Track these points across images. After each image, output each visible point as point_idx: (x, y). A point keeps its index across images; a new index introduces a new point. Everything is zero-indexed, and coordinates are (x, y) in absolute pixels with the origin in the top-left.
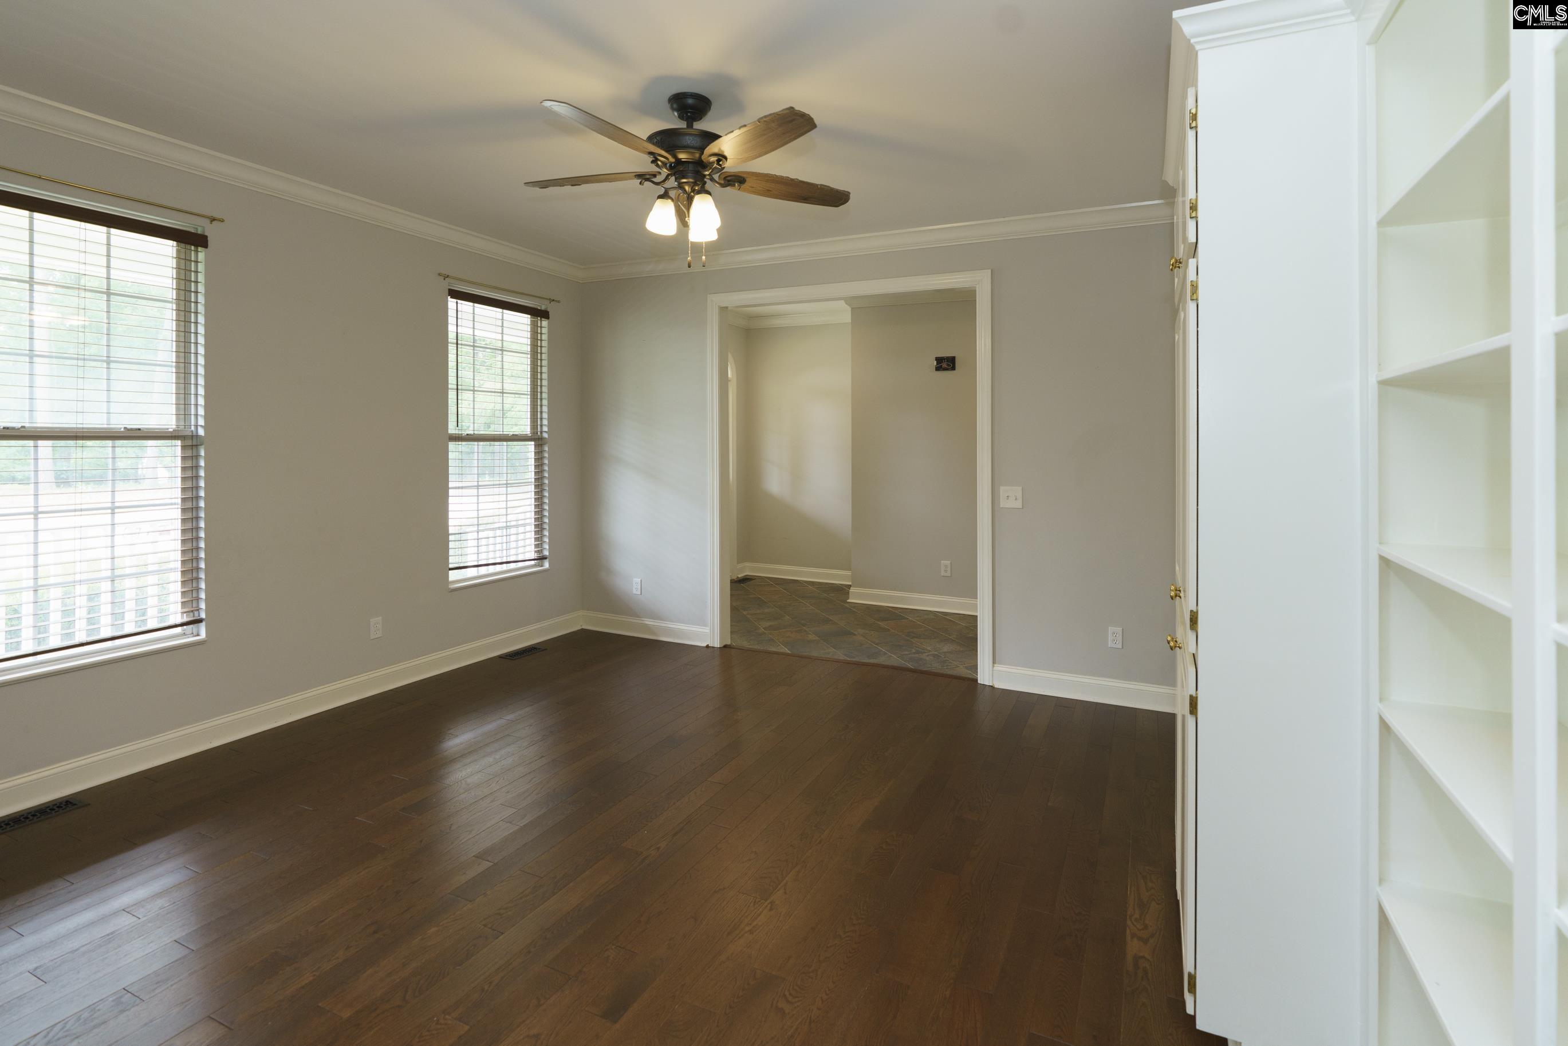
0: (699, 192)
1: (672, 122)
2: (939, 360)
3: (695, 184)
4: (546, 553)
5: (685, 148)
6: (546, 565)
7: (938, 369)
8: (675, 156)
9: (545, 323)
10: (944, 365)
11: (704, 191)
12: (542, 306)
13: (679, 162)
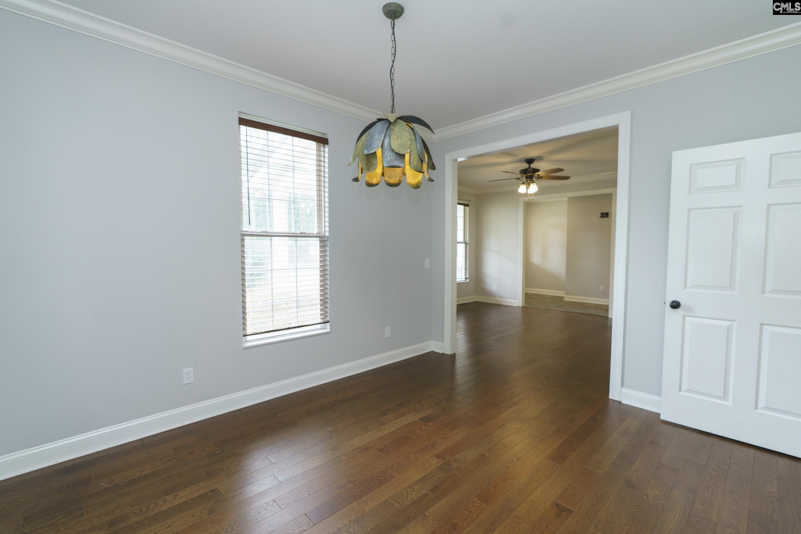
0: (531, 183)
1: (525, 166)
2: (602, 214)
3: (531, 180)
4: (468, 277)
5: (529, 173)
6: (468, 280)
7: (602, 217)
8: (527, 175)
9: (468, 208)
10: (604, 215)
11: (533, 182)
12: (466, 203)
13: (528, 176)
